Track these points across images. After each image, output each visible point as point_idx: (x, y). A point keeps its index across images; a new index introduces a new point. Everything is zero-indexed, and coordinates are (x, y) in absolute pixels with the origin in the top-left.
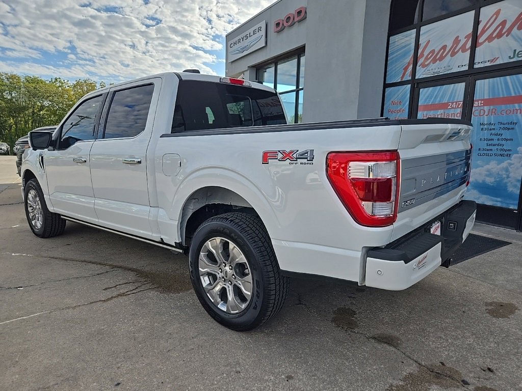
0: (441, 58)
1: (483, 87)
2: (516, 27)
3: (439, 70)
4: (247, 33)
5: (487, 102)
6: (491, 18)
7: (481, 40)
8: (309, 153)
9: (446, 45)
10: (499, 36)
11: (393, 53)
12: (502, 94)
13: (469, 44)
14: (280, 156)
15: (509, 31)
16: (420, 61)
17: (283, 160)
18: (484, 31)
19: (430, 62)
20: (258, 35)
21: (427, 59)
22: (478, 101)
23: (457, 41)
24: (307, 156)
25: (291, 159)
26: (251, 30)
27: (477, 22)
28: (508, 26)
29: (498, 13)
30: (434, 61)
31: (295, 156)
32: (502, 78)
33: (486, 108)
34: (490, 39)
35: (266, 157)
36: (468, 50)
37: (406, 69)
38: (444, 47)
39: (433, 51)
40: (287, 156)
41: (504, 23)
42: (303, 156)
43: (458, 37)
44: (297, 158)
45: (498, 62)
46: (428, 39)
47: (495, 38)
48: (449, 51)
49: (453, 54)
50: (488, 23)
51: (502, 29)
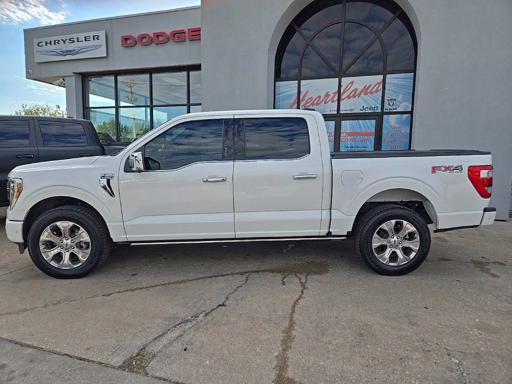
0: (318, 104)
1: (346, 125)
2: (363, 93)
4: (75, 36)
5: (348, 134)
6: (348, 86)
7: (343, 97)
9: (320, 96)
10: (354, 96)
12: (358, 130)
13: (336, 98)
14: (443, 169)
15: (359, 95)
16: (302, 104)
17: (445, 170)
18: (344, 92)
19: (310, 105)
20: (92, 43)
21: (307, 102)
22: (343, 133)
23: (327, 95)
24: (459, 168)
25: (450, 170)
26: (82, 36)
27: (340, 86)
28: (358, 92)
29: (352, 83)
30: (313, 104)
32: (360, 121)
33: (349, 137)
34: (349, 97)
35: (434, 169)
36: (335, 101)
38: (319, 97)
39: (311, 98)
40: (447, 168)
41: (356, 90)
42: (456, 168)
43: (328, 92)
44: (453, 170)
45: (354, 112)
46: (307, 89)
47: (351, 97)
48: (323, 100)
49: (326, 103)
50: (346, 87)
51: (355, 93)
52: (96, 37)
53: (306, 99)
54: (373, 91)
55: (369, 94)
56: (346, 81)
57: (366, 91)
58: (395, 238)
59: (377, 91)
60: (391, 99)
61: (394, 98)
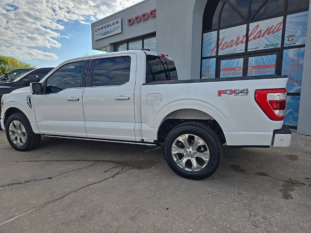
0: (231, 46)
1: (252, 60)
2: (266, 33)
3: (230, 52)
5: (254, 67)
6: (254, 29)
7: (250, 38)
8: (245, 90)
10: (259, 37)
11: (205, 42)
12: (261, 64)
13: (245, 40)
14: (229, 92)
15: (263, 35)
16: (220, 47)
17: (231, 94)
18: (251, 34)
19: (226, 47)
20: (116, 25)
21: (223, 46)
22: (250, 67)
23: (238, 38)
24: (245, 92)
25: (236, 93)
27: (248, 30)
28: (262, 33)
29: (258, 26)
30: (227, 47)
31: (237, 92)
32: (261, 56)
33: (254, 70)
34: (255, 38)
35: (220, 93)
36: (244, 42)
37: (213, 50)
38: (232, 41)
39: (227, 42)
40: (232, 92)
41: (261, 31)
42: (242, 92)
43: (239, 36)
44: (239, 93)
45: (258, 49)
46: (223, 36)
47: (257, 38)
48: (235, 43)
49: (237, 44)
50: (253, 30)
51: (260, 34)
52: (117, 22)
53: (223, 43)
54: (275, 31)
55: (271, 34)
56: (252, 25)
57: (269, 31)
58: (191, 149)
59: (278, 30)
60: (291, 36)
61: (294, 34)
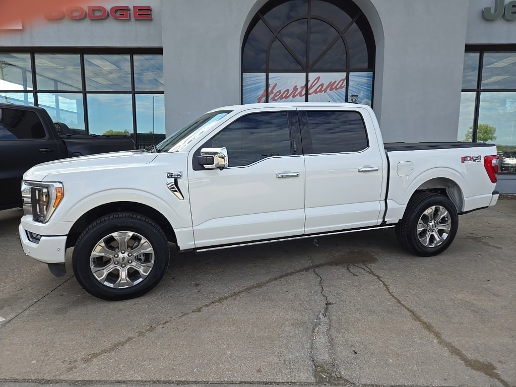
0: (286, 98)
2: (328, 90)
6: (315, 80)
7: (311, 91)
10: (321, 91)
11: (246, 86)
13: (304, 92)
15: (325, 90)
16: (271, 96)
18: (312, 87)
19: (278, 98)
21: (275, 95)
23: (295, 89)
24: (479, 158)
27: (307, 81)
28: (324, 87)
29: (318, 78)
30: (282, 97)
31: (475, 158)
34: (316, 92)
36: (303, 95)
38: (288, 91)
39: (280, 92)
40: (472, 159)
41: (322, 85)
43: (296, 86)
46: (275, 82)
47: (318, 92)
48: (291, 93)
49: (293, 96)
50: (314, 82)
51: (322, 88)
53: (275, 91)
54: (338, 87)
55: (334, 90)
56: (313, 76)
57: (331, 86)
59: (341, 87)
60: (354, 96)
61: (356, 94)
